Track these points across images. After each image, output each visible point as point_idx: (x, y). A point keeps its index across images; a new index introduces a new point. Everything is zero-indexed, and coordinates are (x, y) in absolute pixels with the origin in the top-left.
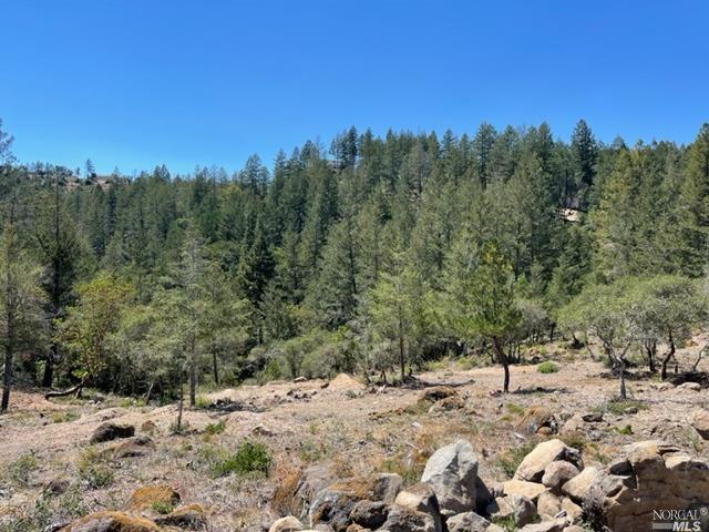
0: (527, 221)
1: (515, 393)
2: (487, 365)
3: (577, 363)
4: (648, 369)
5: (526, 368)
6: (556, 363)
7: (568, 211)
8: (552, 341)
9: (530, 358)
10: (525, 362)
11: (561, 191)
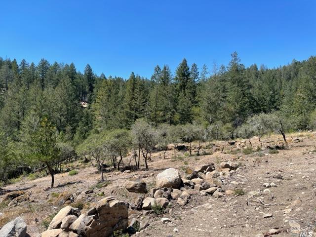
0: (65, 106)
1: (57, 187)
2: (44, 176)
3: (86, 169)
4: (113, 167)
5: (63, 174)
6: (77, 170)
7: (83, 103)
8: (76, 160)
9: (66, 170)
10: (63, 172)
11: (80, 94)
